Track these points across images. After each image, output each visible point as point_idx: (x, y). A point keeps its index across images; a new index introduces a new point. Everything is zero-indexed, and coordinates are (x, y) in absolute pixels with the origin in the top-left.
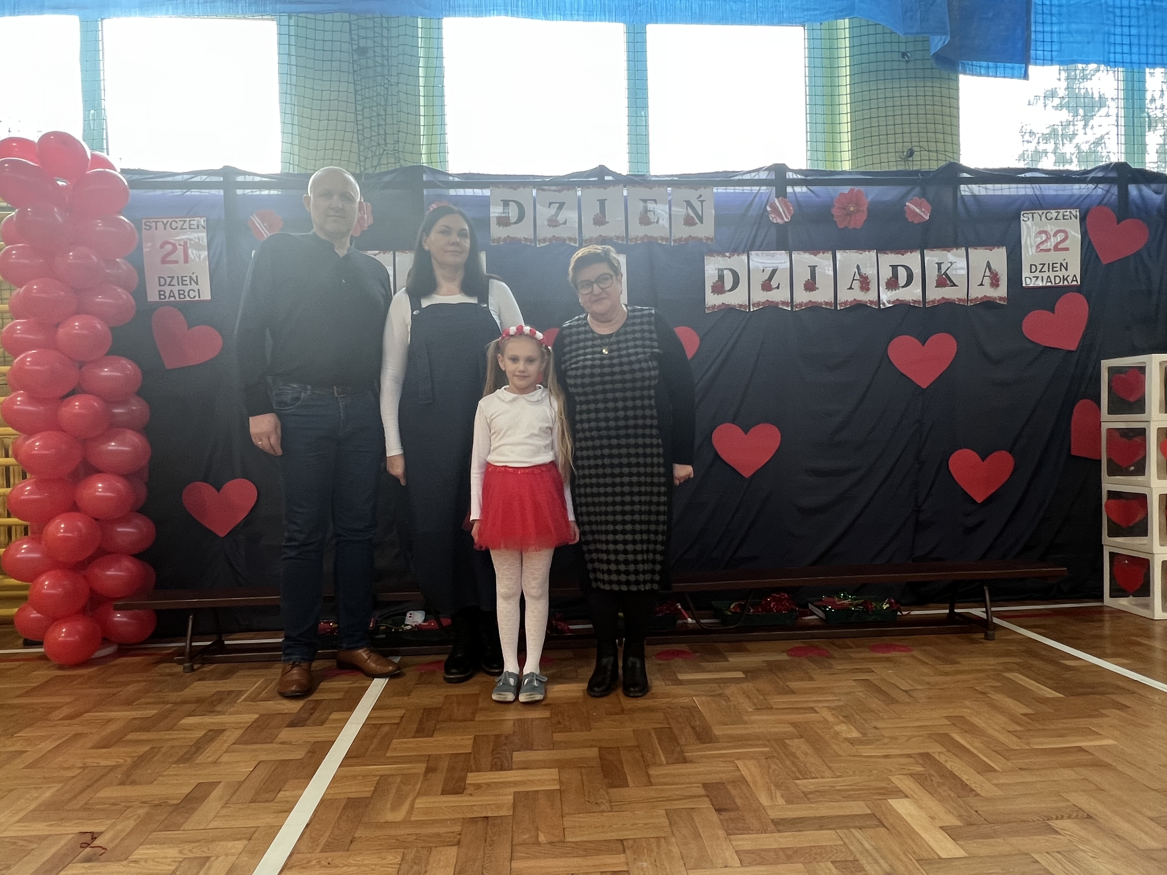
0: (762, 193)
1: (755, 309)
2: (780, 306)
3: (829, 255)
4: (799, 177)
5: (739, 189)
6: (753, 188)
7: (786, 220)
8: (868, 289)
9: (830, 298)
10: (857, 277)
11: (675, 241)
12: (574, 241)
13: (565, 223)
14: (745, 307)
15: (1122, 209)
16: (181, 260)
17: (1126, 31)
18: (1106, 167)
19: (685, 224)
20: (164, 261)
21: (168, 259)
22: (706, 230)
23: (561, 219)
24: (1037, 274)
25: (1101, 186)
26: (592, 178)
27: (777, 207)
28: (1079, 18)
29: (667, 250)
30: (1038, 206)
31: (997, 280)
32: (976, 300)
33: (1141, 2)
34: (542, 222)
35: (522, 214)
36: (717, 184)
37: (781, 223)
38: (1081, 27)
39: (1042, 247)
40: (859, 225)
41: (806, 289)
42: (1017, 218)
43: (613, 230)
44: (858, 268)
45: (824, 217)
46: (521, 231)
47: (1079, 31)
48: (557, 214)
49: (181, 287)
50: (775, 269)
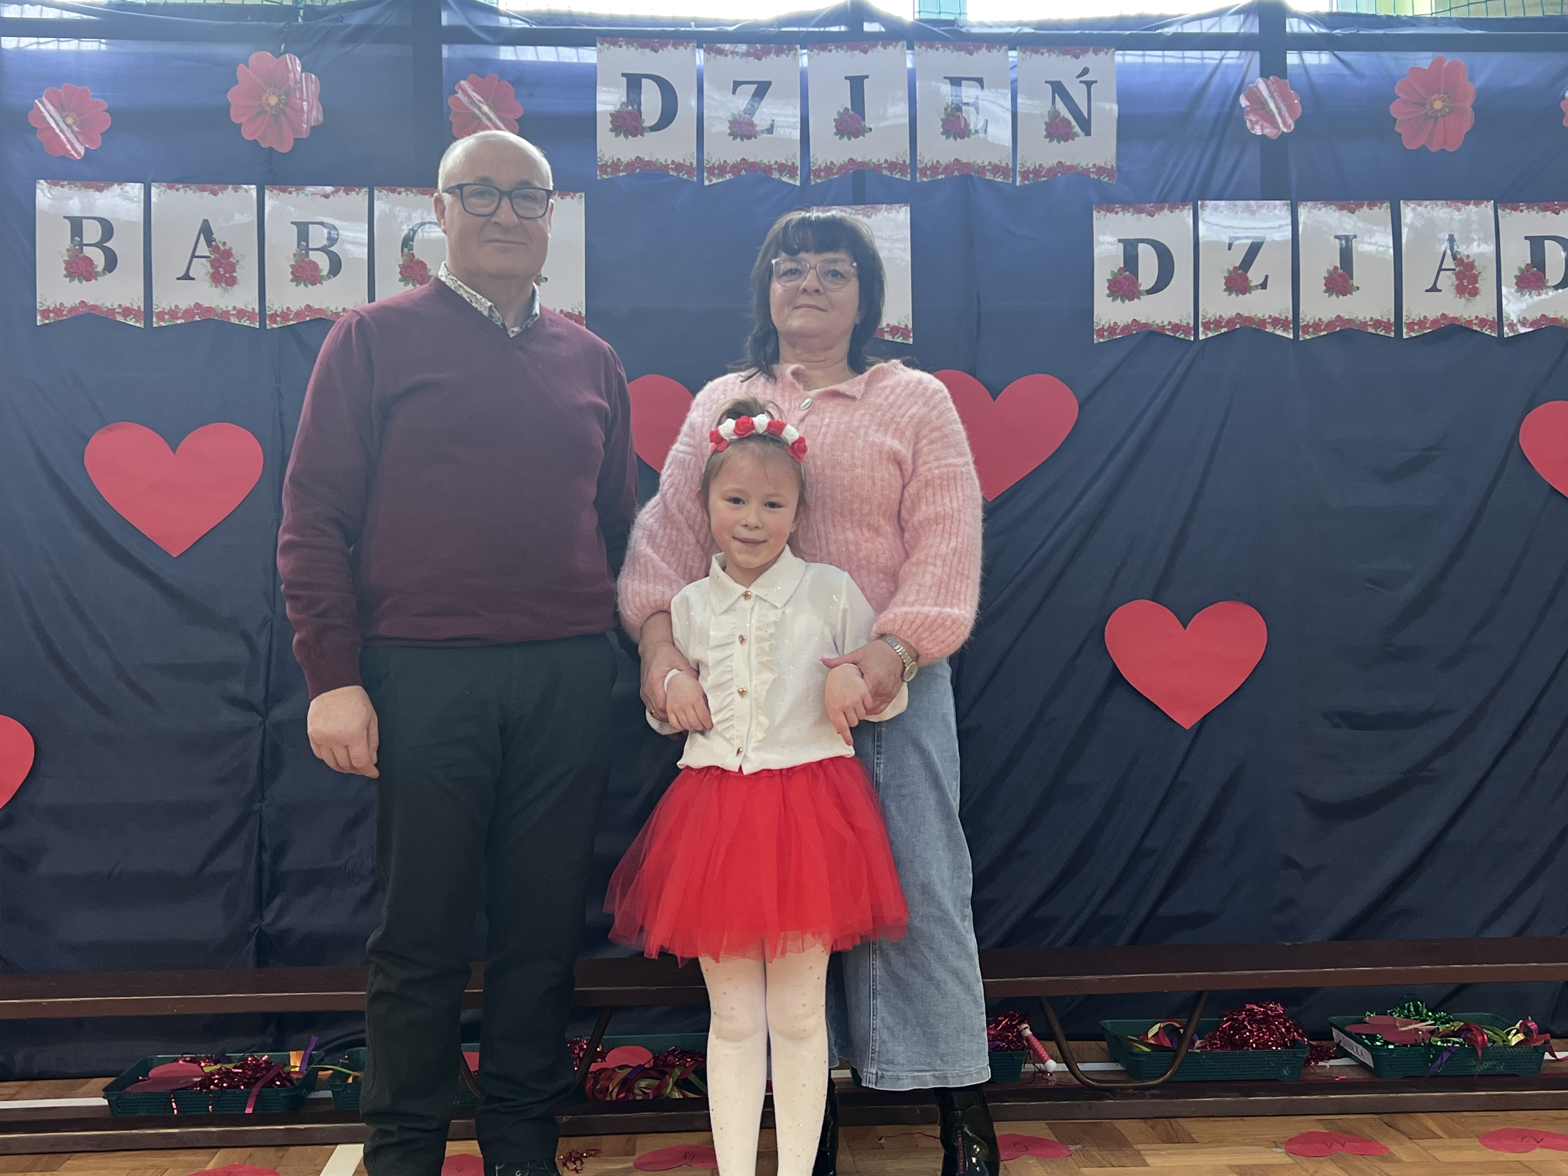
0: (1228, 66)
1: (1210, 335)
2: (1269, 329)
3: (1383, 212)
4: (1316, 29)
5: (1172, 57)
6: (1207, 54)
7: (1285, 130)
8: (1474, 293)
9: (1385, 311)
10: (1449, 263)
11: (1025, 175)
12: (791, 170)
13: (770, 130)
14: (1186, 329)
19: (1050, 135)
22: (1096, 151)
23: (761, 121)
26: (834, 27)
27: (1263, 101)
29: (1005, 195)
34: (718, 127)
35: (670, 107)
36: (1123, 44)
37: (1272, 135)
40: (1454, 144)
41: (1329, 291)
43: (881, 147)
44: (1452, 243)
45: (1372, 122)
46: (668, 147)
48: (752, 107)
50: (1257, 243)
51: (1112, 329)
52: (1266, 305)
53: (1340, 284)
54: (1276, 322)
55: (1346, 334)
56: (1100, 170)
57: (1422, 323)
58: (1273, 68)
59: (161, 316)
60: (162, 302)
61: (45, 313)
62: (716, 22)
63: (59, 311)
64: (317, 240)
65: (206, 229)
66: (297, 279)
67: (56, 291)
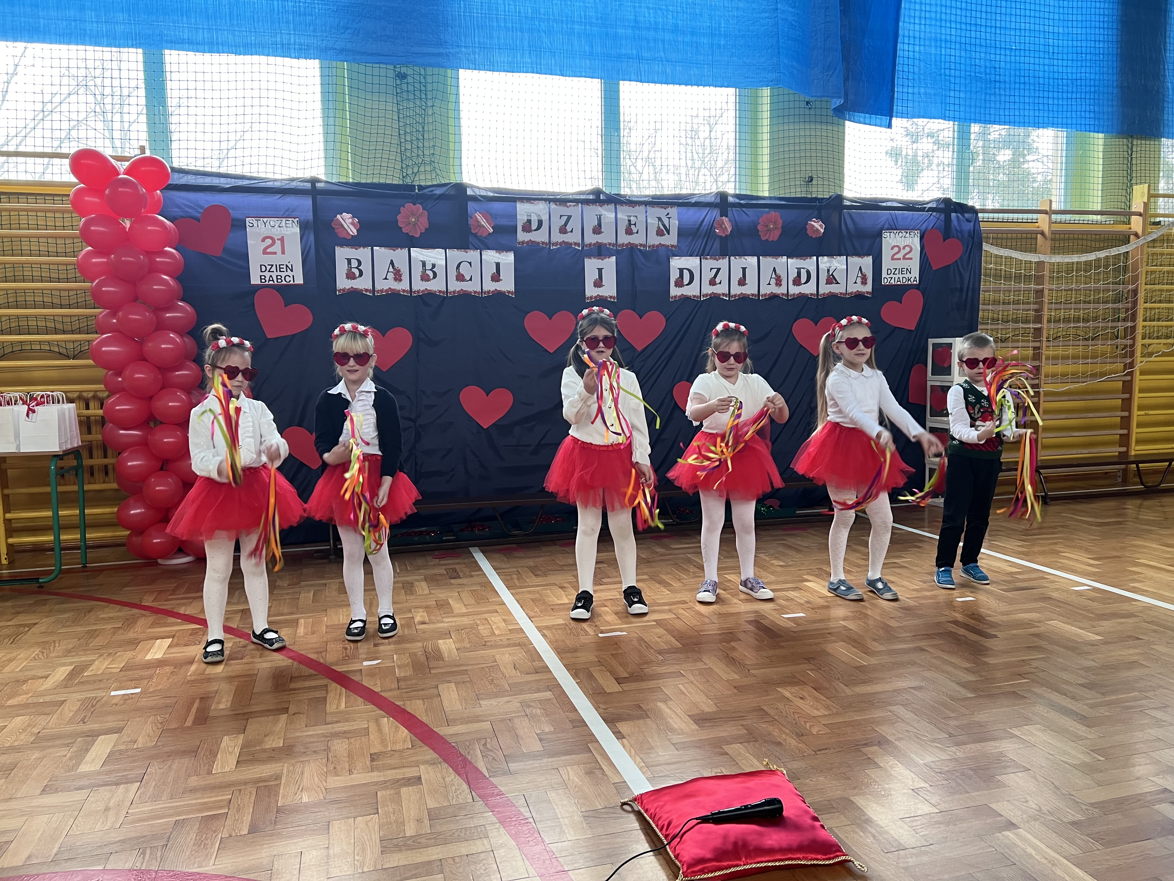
0: (710, 213)
1: (705, 299)
2: (722, 297)
3: (755, 259)
4: (736, 200)
7: (728, 233)
8: (781, 285)
9: (755, 291)
10: (774, 276)
11: (649, 247)
12: (578, 245)
13: (572, 231)
14: (697, 297)
15: (947, 230)
16: (279, 252)
17: (957, 94)
18: (938, 201)
19: (657, 234)
20: (265, 252)
21: (268, 250)
22: (671, 239)
23: (569, 228)
24: (891, 276)
25: (934, 214)
26: (591, 197)
27: (721, 224)
28: (926, 84)
29: (644, 253)
30: (894, 227)
31: (866, 280)
32: (851, 293)
33: (968, 73)
34: (555, 230)
35: (540, 223)
36: (679, 205)
37: (724, 235)
38: (927, 91)
39: (895, 257)
40: (776, 239)
41: (739, 285)
42: (880, 235)
43: (606, 238)
44: (774, 270)
45: (753, 231)
46: (540, 237)
47: (926, 94)
48: (566, 224)
49: (279, 273)
50: (719, 270)
51: (675, 297)
52: (721, 289)
53: (742, 282)
54: (723, 294)
55: (744, 298)
56: (672, 246)
57: (765, 295)
58: (724, 214)
59: (378, 291)
60: (378, 287)
61: (339, 291)
62: (553, 194)
63: (344, 290)
64: (429, 267)
65: (392, 263)
66: (422, 279)
67: (343, 283)
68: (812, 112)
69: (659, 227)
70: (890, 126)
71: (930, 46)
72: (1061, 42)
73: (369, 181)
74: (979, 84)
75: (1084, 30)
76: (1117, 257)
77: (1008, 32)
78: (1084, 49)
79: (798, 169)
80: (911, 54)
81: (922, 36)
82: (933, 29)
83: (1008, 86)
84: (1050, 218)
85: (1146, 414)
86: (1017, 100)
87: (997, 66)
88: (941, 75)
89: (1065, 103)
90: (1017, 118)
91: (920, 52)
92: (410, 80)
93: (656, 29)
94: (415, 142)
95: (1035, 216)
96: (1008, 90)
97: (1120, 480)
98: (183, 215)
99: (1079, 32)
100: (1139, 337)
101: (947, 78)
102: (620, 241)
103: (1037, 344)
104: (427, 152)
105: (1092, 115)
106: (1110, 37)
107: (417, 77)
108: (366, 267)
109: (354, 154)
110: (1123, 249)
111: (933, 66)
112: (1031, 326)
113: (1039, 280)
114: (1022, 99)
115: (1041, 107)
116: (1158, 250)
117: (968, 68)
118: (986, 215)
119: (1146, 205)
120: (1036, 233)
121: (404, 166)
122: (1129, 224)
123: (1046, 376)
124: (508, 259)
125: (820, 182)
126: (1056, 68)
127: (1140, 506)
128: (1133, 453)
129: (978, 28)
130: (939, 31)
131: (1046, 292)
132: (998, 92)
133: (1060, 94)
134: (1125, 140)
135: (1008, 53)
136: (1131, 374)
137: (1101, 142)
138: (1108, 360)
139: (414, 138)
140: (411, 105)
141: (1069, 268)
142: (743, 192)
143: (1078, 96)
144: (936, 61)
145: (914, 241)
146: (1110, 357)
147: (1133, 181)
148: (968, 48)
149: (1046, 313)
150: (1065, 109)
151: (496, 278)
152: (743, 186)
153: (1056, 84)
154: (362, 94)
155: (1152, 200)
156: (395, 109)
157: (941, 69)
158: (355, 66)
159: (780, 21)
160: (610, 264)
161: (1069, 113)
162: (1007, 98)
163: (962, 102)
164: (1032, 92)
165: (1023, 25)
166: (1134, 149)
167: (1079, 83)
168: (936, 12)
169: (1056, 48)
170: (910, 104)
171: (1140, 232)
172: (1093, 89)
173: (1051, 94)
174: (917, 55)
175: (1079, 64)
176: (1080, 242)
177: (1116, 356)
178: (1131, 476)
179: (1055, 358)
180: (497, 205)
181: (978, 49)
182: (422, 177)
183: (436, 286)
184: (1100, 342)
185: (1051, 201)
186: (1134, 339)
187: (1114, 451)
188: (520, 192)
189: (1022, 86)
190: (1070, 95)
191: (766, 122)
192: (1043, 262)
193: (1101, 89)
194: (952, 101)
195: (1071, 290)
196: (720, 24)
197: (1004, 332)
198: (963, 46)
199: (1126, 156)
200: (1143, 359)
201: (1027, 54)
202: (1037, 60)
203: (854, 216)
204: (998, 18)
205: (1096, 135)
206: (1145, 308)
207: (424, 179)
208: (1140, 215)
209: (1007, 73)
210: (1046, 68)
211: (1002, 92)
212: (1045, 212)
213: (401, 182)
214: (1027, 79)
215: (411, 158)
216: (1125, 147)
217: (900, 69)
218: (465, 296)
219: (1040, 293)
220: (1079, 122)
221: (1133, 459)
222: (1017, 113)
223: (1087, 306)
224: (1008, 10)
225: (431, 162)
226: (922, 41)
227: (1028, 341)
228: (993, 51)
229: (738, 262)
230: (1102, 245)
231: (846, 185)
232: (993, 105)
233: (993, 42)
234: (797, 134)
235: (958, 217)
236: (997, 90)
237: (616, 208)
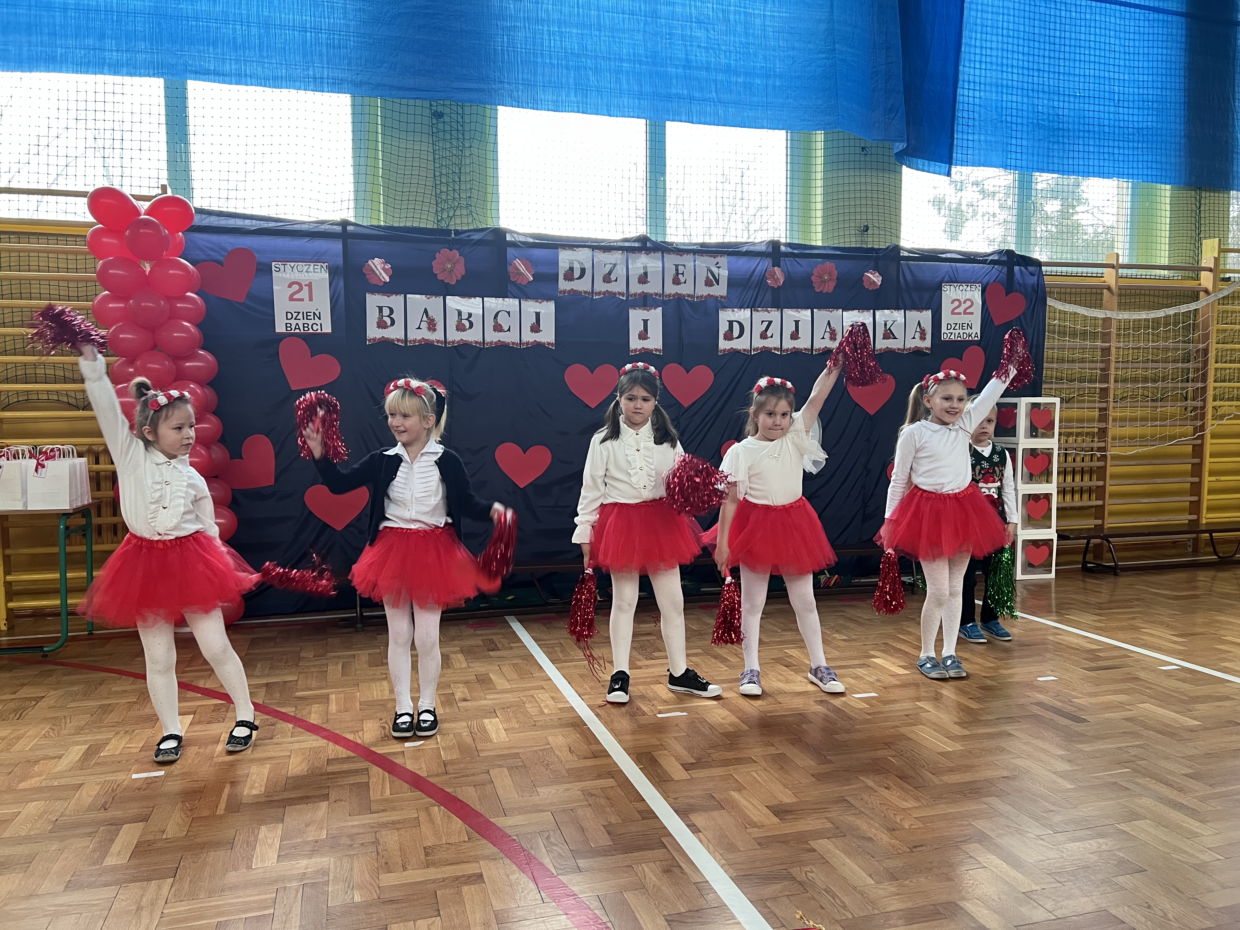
0: (762, 263)
1: (755, 353)
2: (773, 351)
3: (809, 312)
4: (788, 250)
7: (780, 284)
8: (835, 339)
9: (808, 345)
10: (828, 329)
11: (697, 298)
12: (623, 295)
13: (616, 280)
14: (748, 351)
15: (1009, 285)
16: (307, 298)
17: (1019, 141)
18: (1000, 252)
19: (706, 285)
20: (291, 298)
21: (295, 297)
22: (720, 290)
23: (613, 277)
24: (951, 331)
25: (996, 267)
26: (636, 245)
27: (773, 275)
28: (986, 131)
29: (692, 304)
30: (954, 280)
31: (925, 335)
32: (910, 349)
33: (1030, 121)
34: (599, 279)
35: (583, 271)
36: (730, 254)
37: (776, 287)
38: (988, 138)
39: (956, 311)
40: (831, 290)
41: (792, 338)
42: (939, 288)
43: (653, 288)
44: (829, 323)
45: (806, 282)
46: (582, 286)
47: (986, 141)
48: (610, 273)
49: (306, 321)
50: (770, 323)
51: (724, 350)
52: (772, 343)
53: (795, 336)
54: (775, 349)
55: (796, 352)
56: (722, 297)
57: (819, 349)
58: (776, 264)
59: (410, 342)
60: (410, 337)
61: (370, 340)
62: (596, 241)
63: (374, 339)
64: (465, 316)
65: (426, 311)
66: (457, 329)
67: (373, 332)
68: (868, 158)
69: (708, 277)
70: (949, 174)
71: (991, 92)
72: (1126, 89)
73: (402, 225)
74: (1041, 131)
75: (1150, 77)
76: (1187, 314)
77: (1071, 78)
78: (1150, 97)
79: (852, 217)
80: (971, 99)
81: (983, 81)
82: (994, 73)
83: (1071, 134)
84: (1117, 272)
85: (1217, 481)
86: (1081, 149)
87: (1061, 113)
88: (1002, 121)
89: (1131, 153)
90: (1081, 168)
91: (980, 98)
92: (447, 119)
93: (708, 69)
94: (451, 185)
95: (1100, 270)
96: (1071, 139)
97: (1190, 550)
98: (205, 258)
99: (1146, 79)
100: (1210, 398)
101: (1009, 125)
102: (667, 291)
103: (1104, 405)
104: (463, 195)
105: (1159, 166)
106: (1177, 85)
107: (454, 116)
108: (398, 316)
109: (386, 196)
110: (1192, 306)
111: (994, 113)
112: (1097, 385)
113: (1106, 337)
114: (1086, 148)
115: (1106, 156)
116: (1230, 307)
117: (1031, 115)
118: (1049, 268)
119: (1217, 260)
120: (1102, 288)
121: (439, 209)
122: (1198, 278)
123: (1114, 439)
124: (548, 309)
125: (876, 232)
126: (1121, 117)
127: (1214, 578)
128: (1204, 521)
129: (1041, 74)
130: (1000, 76)
131: (1113, 350)
132: (1061, 141)
133: (1126, 143)
134: (1193, 192)
135: (1072, 100)
136: (1202, 437)
137: (1168, 194)
138: (1178, 423)
139: (450, 180)
140: (448, 145)
141: (1137, 325)
142: (796, 241)
143: (1145, 145)
144: (997, 107)
145: (975, 294)
146: (1180, 420)
147: (1202, 235)
148: (1031, 94)
149: (1112, 372)
150: (1131, 159)
151: (536, 328)
152: (796, 235)
153: (1121, 132)
154: (396, 133)
155: (1222, 255)
156: (431, 150)
157: (1002, 115)
158: (389, 105)
159: (838, 62)
160: (656, 316)
161: (1135, 163)
162: (1071, 146)
163: (1024, 150)
164: (1097, 141)
165: (1087, 71)
166: (1203, 202)
167: (1145, 133)
168: (997, 57)
169: (1121, 96)
170: (970, 152)
171: (1210, 288)
172: (1159, 139)
173: (1116, 144)
174: (977, 101)
175: (1146, 112)
176: (1147, 298)
177: (1186, 419)
178: (1203, 545)
179: (1123, 419)
180: (537, 252)
181: (1041, 95)
182: (458, 221)
183: (472, 336)
184: (1169, 404)
185: (1118, 255)
186: (1204, 401)
187: (1184, 518)
188: (560, 239)
189: (1086, 135)
190: (1136, 145)
191: (820, 168)
192: (1110, 319)
193: (1168, 139)
194: (1014, 149)
195: (1139, 348)
196: (775, 65)
197: (1068, 392)
198: (1025, 92)
199: (1194, 208)
200: (1214, 422)
201: (1092, 101)
202: (1102, 108)
203: (912, 267)
204: (1062, 63)
205: (1163, 186)
206: (1216, 369)
207: (460, 223)
208: (1210, 270)
209: (1071, 120)
210: (1112, 116)
211: (1066, 141)
212: (1112, 266)
213: (435, 227)
214: (1091, 127)
215: (446, 201)
216: (1193, 199)
217: (960, 115)
218: (502, 347)
219: (1106, 351)
220: (1145, 173)
221: (1204, 528)
222: (1081, 162)
223: (1155, 365)
224: (1072, 56)
225: (468, 206)
226: (982, 86)
227: (1095, 401)
228: (1056, 98)
229: (791, 314)
230: (1169, 302)
231: (903, 235)
232: (1056, 154)
233: (1056, 89)
234: (852, 181)
235: (1021, 270)
236: (1060, 139)
237: (663, 257)
